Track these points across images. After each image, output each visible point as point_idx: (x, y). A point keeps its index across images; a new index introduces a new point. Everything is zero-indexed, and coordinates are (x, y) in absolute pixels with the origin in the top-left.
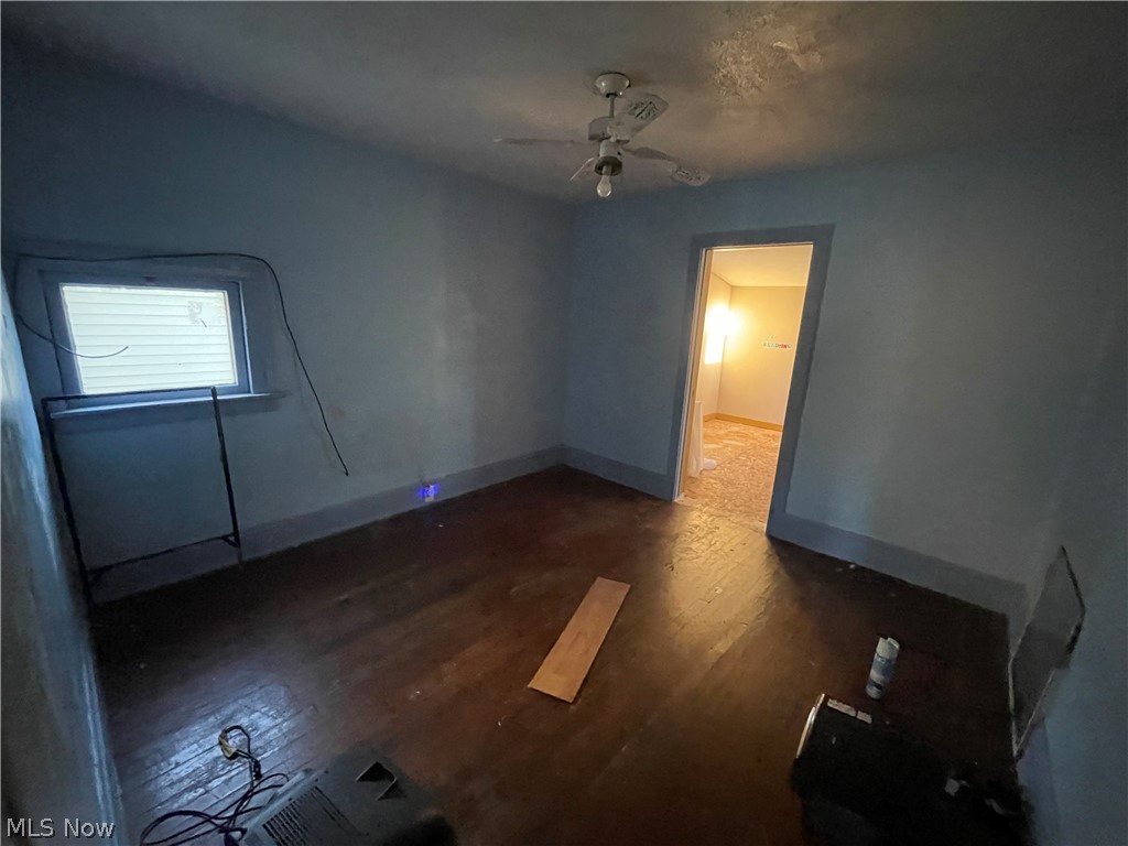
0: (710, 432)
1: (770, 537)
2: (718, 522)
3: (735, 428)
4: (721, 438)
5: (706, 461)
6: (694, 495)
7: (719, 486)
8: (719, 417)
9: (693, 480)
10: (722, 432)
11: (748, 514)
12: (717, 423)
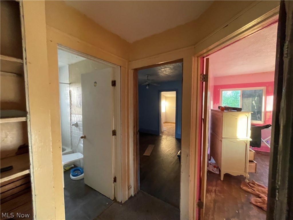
0: (165, 125)
1: (176, 138)
2: (167, 137)
3: (169, 124)
4: (167, 126)
5: (164, 129)
6: (163, 134)
7: (167, 133)
8: (166, 122)
9: (163, 132)
10: (167, 125)
11: (172, 136)
12: (166, 123)
